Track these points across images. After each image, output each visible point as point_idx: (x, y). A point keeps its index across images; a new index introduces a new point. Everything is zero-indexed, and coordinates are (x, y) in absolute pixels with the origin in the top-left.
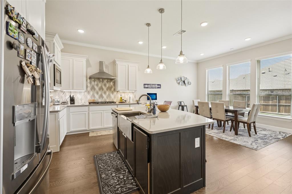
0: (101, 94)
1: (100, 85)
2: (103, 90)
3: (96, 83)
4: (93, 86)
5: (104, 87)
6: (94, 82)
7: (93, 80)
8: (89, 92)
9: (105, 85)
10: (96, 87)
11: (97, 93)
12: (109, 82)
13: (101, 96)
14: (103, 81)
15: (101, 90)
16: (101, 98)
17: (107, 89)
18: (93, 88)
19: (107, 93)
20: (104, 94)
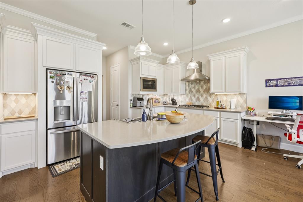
0: (198, 96)
1: (197, 88)
2: (199, 93)
3: (193, 86)
4: (191, 89)
5: (200, 89)
6: (192, 85)
7: (191, 82)
8: (187, 95)
9: (202, 87)
10: (193, 90)
11: (194, 96)
12: (206, 83)
13: (198, 99)
14: (200, 83)
15: (198, 92)
16: (198, 101)
17: (204, 92)
18: (191, 91)
19: (204, 96)
20: (201, 97)
